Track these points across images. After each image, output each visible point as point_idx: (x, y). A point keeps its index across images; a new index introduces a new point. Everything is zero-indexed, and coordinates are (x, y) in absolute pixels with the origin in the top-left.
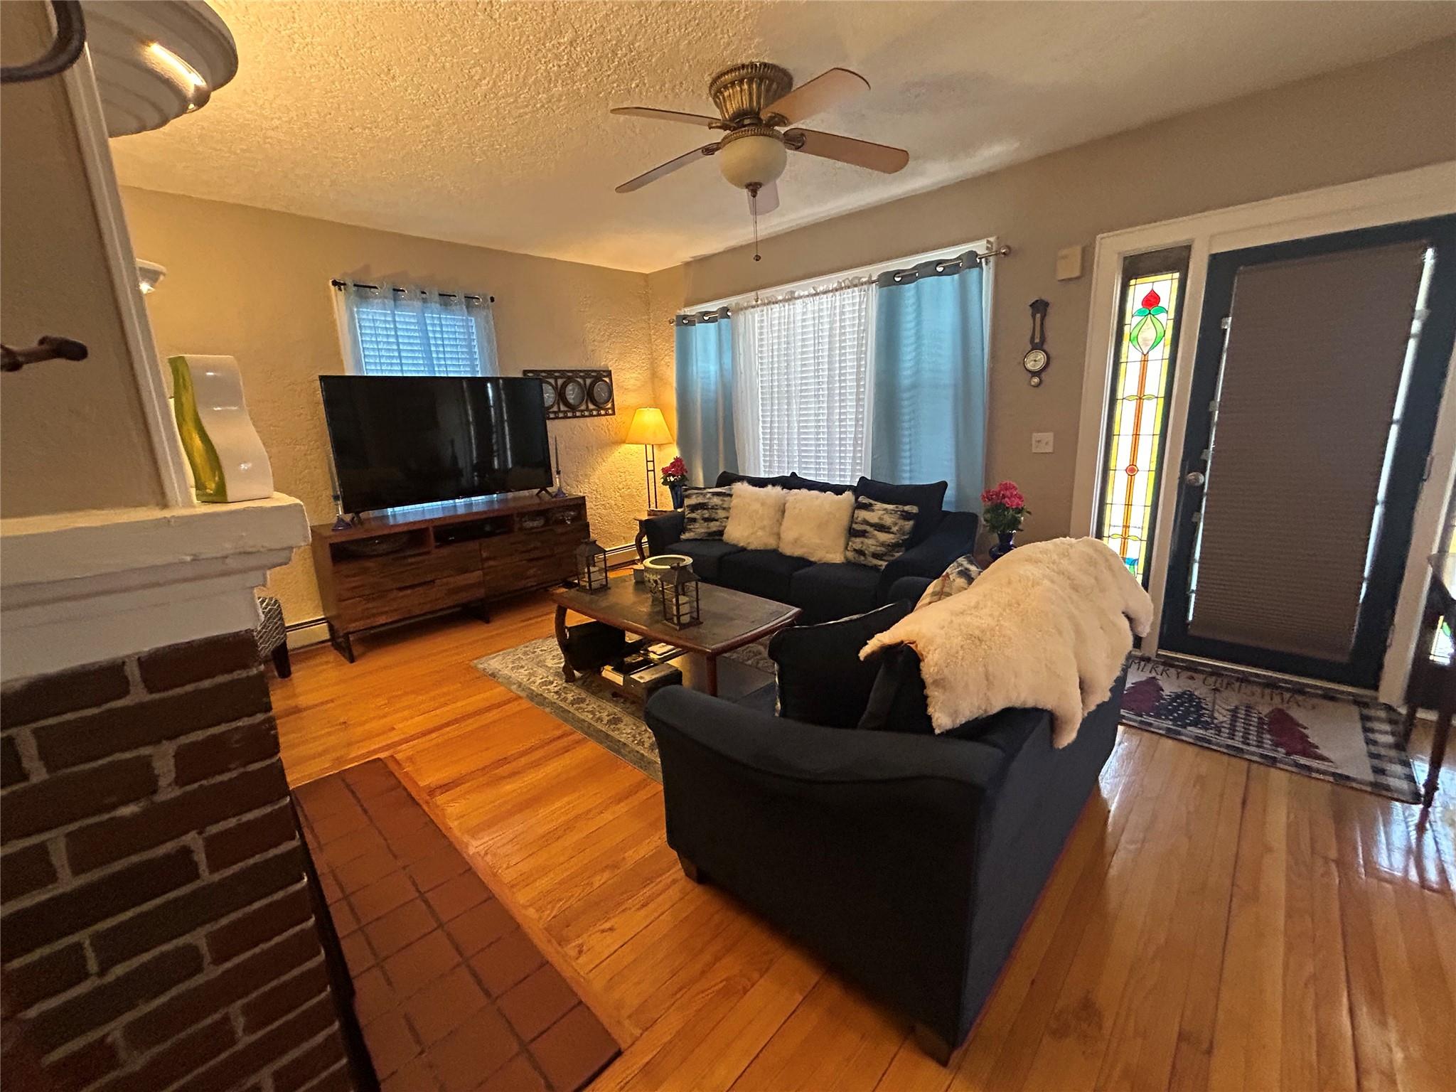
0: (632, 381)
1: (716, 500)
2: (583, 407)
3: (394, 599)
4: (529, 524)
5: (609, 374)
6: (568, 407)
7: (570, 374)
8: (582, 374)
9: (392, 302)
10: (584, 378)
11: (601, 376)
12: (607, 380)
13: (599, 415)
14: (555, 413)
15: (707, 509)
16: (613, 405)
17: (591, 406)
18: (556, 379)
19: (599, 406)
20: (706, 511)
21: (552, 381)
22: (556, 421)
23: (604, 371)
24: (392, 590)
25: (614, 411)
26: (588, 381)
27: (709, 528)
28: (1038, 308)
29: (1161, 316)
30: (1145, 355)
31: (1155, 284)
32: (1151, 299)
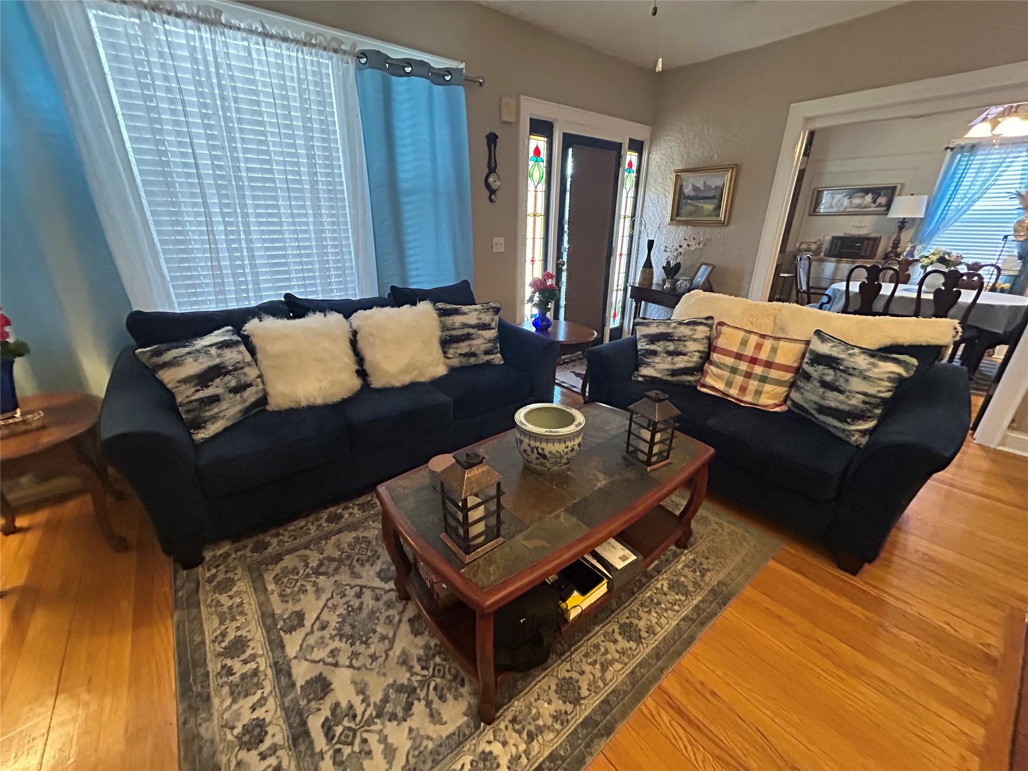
28: (492, 139)
29: (541, 164)
30: (536, 187)
31: (538, 142)
32: (537, 152)
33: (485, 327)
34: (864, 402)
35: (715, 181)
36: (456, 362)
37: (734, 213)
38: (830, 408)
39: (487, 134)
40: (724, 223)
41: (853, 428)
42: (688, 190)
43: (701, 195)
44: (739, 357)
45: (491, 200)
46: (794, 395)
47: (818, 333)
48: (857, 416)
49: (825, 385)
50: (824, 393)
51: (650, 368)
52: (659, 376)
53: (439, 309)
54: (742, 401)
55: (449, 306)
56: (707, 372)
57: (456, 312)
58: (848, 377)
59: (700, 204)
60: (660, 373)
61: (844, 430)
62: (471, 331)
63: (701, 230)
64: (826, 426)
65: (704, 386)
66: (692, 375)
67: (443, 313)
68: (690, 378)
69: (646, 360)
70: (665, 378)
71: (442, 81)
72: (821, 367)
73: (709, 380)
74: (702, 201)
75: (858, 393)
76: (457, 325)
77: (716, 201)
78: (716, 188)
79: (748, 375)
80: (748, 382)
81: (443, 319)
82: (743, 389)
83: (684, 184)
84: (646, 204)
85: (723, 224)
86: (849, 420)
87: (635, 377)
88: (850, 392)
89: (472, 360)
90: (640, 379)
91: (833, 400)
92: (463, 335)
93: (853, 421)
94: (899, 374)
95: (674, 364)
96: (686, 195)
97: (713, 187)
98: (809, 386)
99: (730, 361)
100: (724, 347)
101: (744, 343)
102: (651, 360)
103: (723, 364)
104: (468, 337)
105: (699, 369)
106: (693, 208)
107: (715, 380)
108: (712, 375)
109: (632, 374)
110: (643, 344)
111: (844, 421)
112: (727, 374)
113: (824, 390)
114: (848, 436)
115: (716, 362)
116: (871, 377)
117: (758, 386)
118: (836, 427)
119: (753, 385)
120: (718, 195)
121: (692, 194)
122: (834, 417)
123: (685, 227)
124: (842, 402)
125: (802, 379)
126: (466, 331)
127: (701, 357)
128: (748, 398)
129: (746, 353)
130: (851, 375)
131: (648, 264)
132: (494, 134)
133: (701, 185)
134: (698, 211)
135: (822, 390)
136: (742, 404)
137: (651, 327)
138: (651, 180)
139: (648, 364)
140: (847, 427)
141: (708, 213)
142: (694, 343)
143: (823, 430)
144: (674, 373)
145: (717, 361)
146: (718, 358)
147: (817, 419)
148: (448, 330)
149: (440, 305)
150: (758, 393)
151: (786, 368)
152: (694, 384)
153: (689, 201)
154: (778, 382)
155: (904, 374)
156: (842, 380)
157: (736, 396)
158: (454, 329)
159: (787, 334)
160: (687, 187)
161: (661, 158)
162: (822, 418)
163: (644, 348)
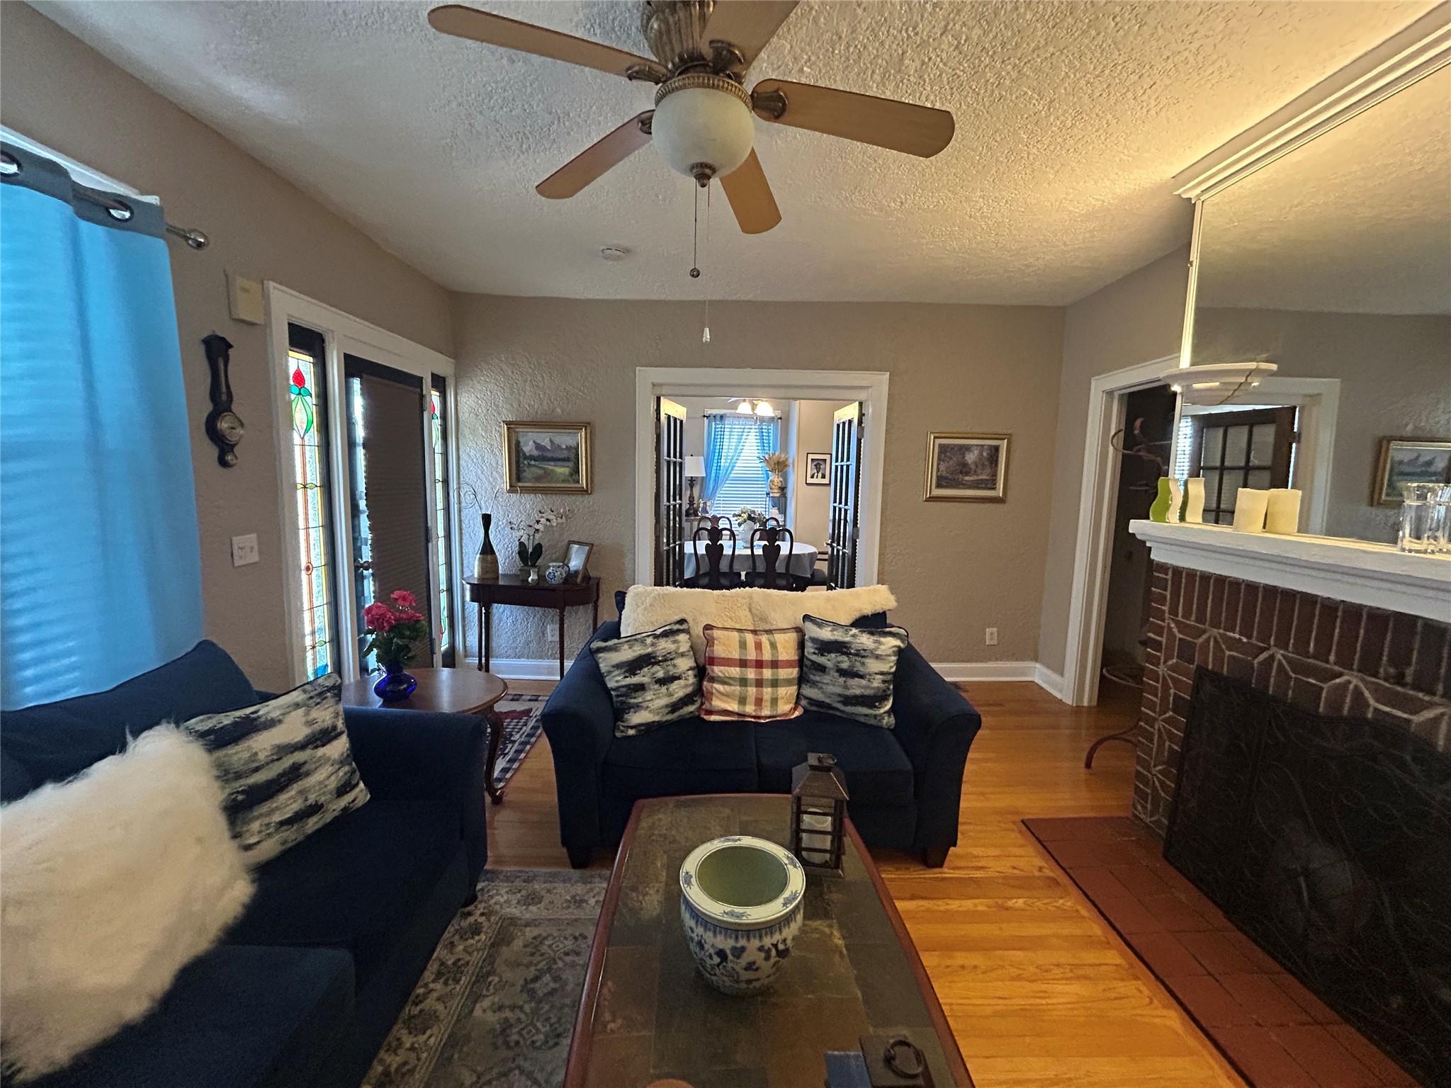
28: (217, 349)
29: (308, 398)
30: (303, 438)
31: (299, 362)
32: (299, 378)
33: (324, 737)
34: (884, 682)
35: (565, 440)
36: (269, 848)
37: (596, 478)
38: (856, 697)
39: (205, 335)
40: (587, 491)
41: (882, 711)
42: (528, 448)
43: (549, 455)
44: (743, 663)
45: (223, 463)
46: (808, 691)
47: (807, 618)
48: (880, 698)
49: (843, 673)
50: (845, 682)
51: (643, 712)
52: (657, 718)
53: (202, 735)
54: (759, 717)
55: (227, 719)
56: (712, 694)
57: (249, 728)
58: (863, 660)
59: (550, 466)
60: (658, 714)
61: (875, 716)
62: (299, 757)
63: (557, 499)
64: (854, 717)
65: (710, 712)
66: (693, 702)
67: (217, 740)
68: (691, 708)
69: (632, 701)
70: (665, 719)
71: (102, 215)
72: (833, 655)
73: (718, 703)
74: (552, 463)
75: (876, 674)
76: (262, 756)
77: (571, 464)
78: (569, 448)
79: (759, 683)
80: (762, 692)
81: (220, 753)
82: (759, 702)
83: (522, 440)
84: (462, 462)
85: (584, 492)
86: (877, 704)
87: (622, 732)
88: (870, 675)
89: (313, 824)
90: (631, 732)
91: (856, 687)
92: (280, 775)
93: (880, 704)
94: (899, 647)
95: (671, 695)
96: (528, 454)
97: (564, 447)
98: (826, 679)
99: (735, 672)
100: (723, 655)
101: (743, 645)
102: (640, 700)
103: (730, 678)
104: (295, 773)
105: (698, 693)
106: (540, 472)
107: (725, 702)
108: (718, 694)
109: (615, 728)
110: (619, 678)
111: (872, 706)
112: (737, 689)
113: (844, 679)
114: (880, 721)
115: (719, 677)
116: (881, 655)
117: (773, 693)
118: (866, 715)
119: (767, 693)
120: (572, 456)
121: (535, 453)
122: (863, 704)
123: (532, 495)
124: (866, 687)
125: (813, 672)
126: (287, 762)
127: (695, 676)
128: (766, 712)
129: (749, 658)
130: (863, 657)
131: (487, 549)
132: (223, 339)
133: (546, 442)
134: (547, 475)
135: (842, 680)
136: (763, 721)
137: (623, 652)
138: (465, 431)
139: (638, 707)
140: (877, 712)
141: (562, 477)
142: (684, 659)
143: (852, 721)
144: (674, 707)
145: (720, 674)
146: (721, 671)
147: (842, 712)
148: (239, 776)
149: (201, 723)
150: (774, 701)
151: (788, 664)
152: (697, 713)
153: (533, 462)
154: (788, 682)
155: (902, 645)
156: (858, 664)
157: (754, 714)
158: (257, 770)
159: (772, 624)
160: (527, 444)
161: (477, 403)
162: (849, 709)
163: (623, 683)
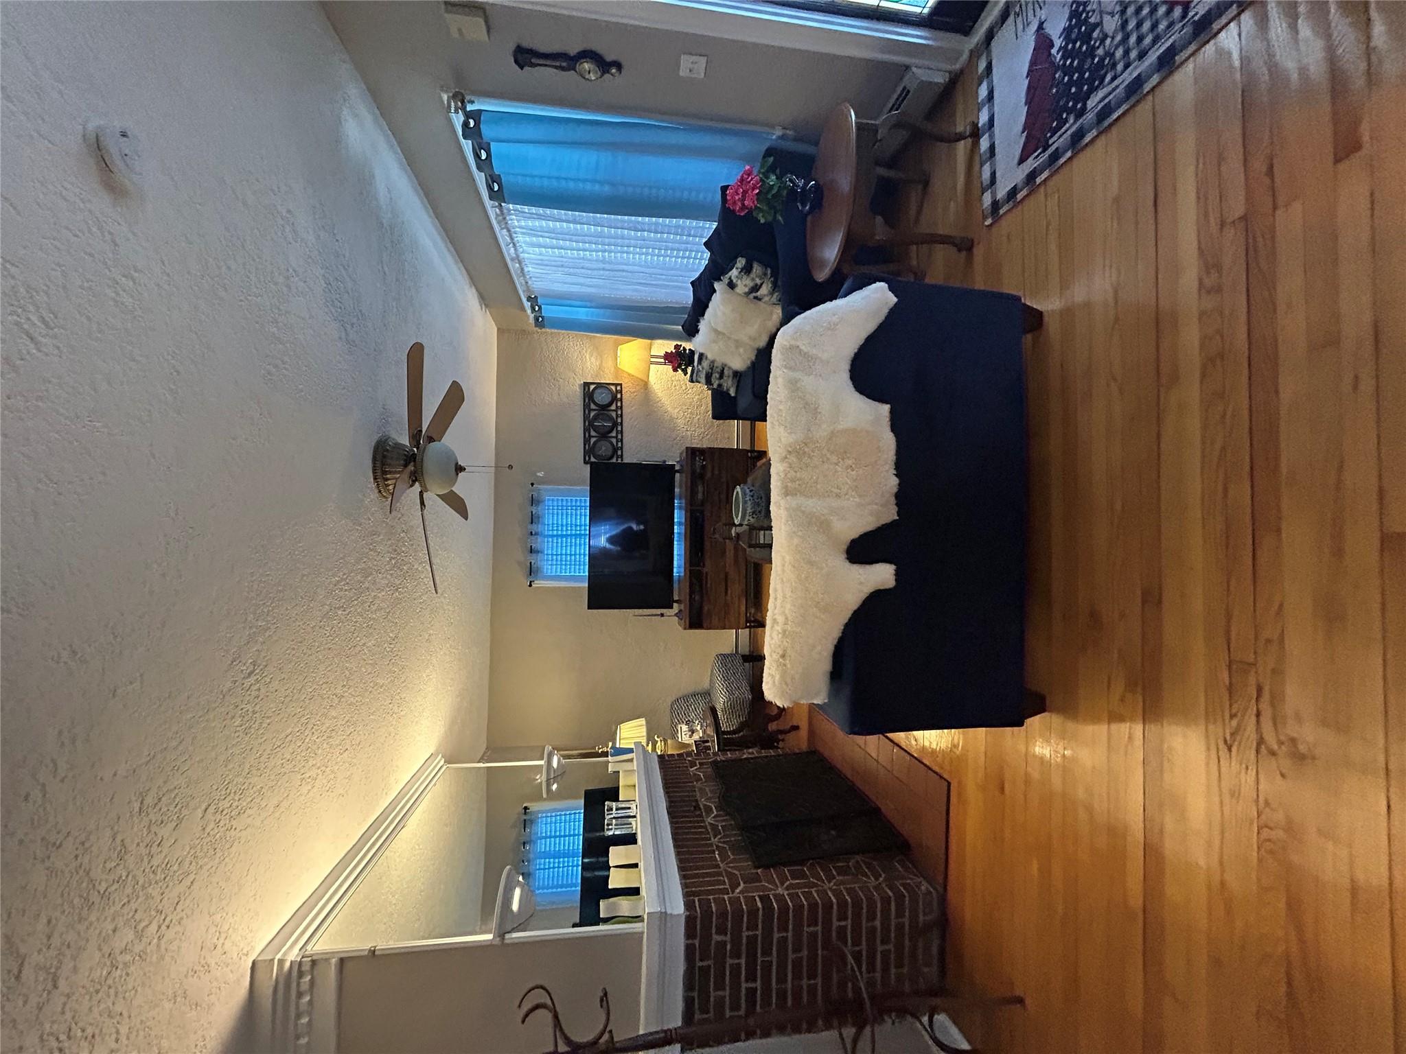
0: (593, 359)
1: (705, 364)
2: (614, 414)
3: (732, 598)
4: (700, 496)
5: (586, 385)
6: (613, 430)
7: (587, 424)
8: (587, 412)
9: (540, 554)
10: (590, 410)
11: (589, 391)
12: (592, 387)
13: (621, 400)
14: (617, 442)
15: (712, 374)
16: (613, 384)
17: (613, 407)
18: (590, 436)
19: (614, 399)
20: (714, 375)
21: (593, 440)
22: (624, 441)
23: (584, 389)
24: (726, 599)
25: (616, 385)
26: (593, 406)
27: (729, 377)
